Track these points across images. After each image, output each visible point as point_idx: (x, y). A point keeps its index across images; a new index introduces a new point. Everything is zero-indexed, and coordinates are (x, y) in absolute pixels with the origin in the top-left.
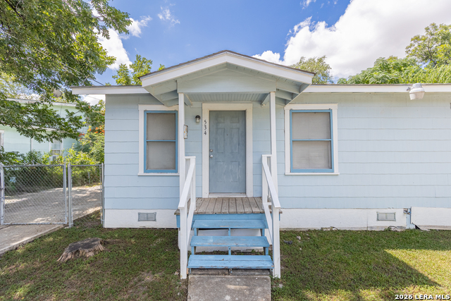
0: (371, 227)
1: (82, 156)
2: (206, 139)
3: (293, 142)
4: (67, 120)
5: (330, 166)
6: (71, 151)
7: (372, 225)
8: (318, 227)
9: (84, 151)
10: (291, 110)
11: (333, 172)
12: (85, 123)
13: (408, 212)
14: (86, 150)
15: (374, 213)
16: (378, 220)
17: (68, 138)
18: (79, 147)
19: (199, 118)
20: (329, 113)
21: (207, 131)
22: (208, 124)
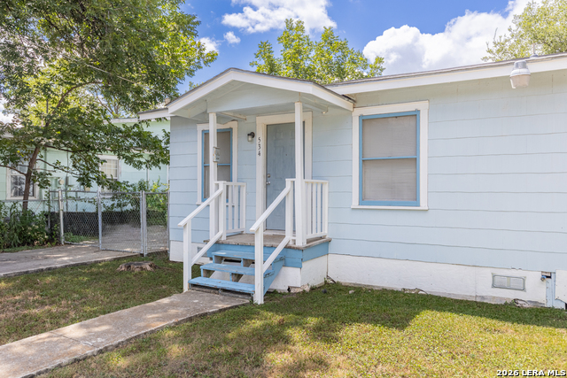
0: (483, 297)
2: (260, 161)
3: (364, 162)
5: (415, 199)
7: (484, 294)
8: (398, 287)
10: (361, 117)
11: (419, 206)
13: (546, 276)
15: (488, 273)
16: (493, 286)
19: (252, 135)
20: (415, 115)
21: (263, 151)
22: (263, 143)
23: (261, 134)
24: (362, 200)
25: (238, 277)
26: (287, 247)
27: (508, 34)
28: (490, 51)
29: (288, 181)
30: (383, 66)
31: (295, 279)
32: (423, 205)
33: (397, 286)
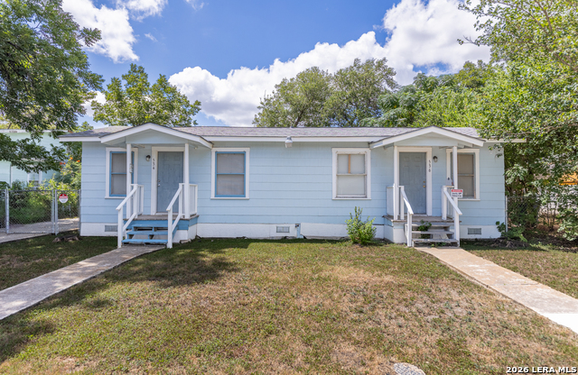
0: (273, 237)
1: (63, 186)
2: (154, 173)
3: (218, 175)
4: (51, 153)
5: (243, 194)
6: (52, 181)
9: (65, 182)
10: (216, 152)
11: (245, 197)
12: (67, 155)
13: (297, 226)
14: (67, 180)
15: (275, 226)
16: (277, 232)
17: (52, 170)
18: (60, 177)
19: (149, 157)
20: (243, 154)
21: (156, 167)
22: (156, 162)
23: (154, 157)
24: (217, 195)
25: (152, 236)
26: (181, 219)
27: (273, 95)
28: (262, 103)
29: (180, 185)
30: (200, 107)
31: (185, 236)
32: (247, 197)
33: (234, 236)
